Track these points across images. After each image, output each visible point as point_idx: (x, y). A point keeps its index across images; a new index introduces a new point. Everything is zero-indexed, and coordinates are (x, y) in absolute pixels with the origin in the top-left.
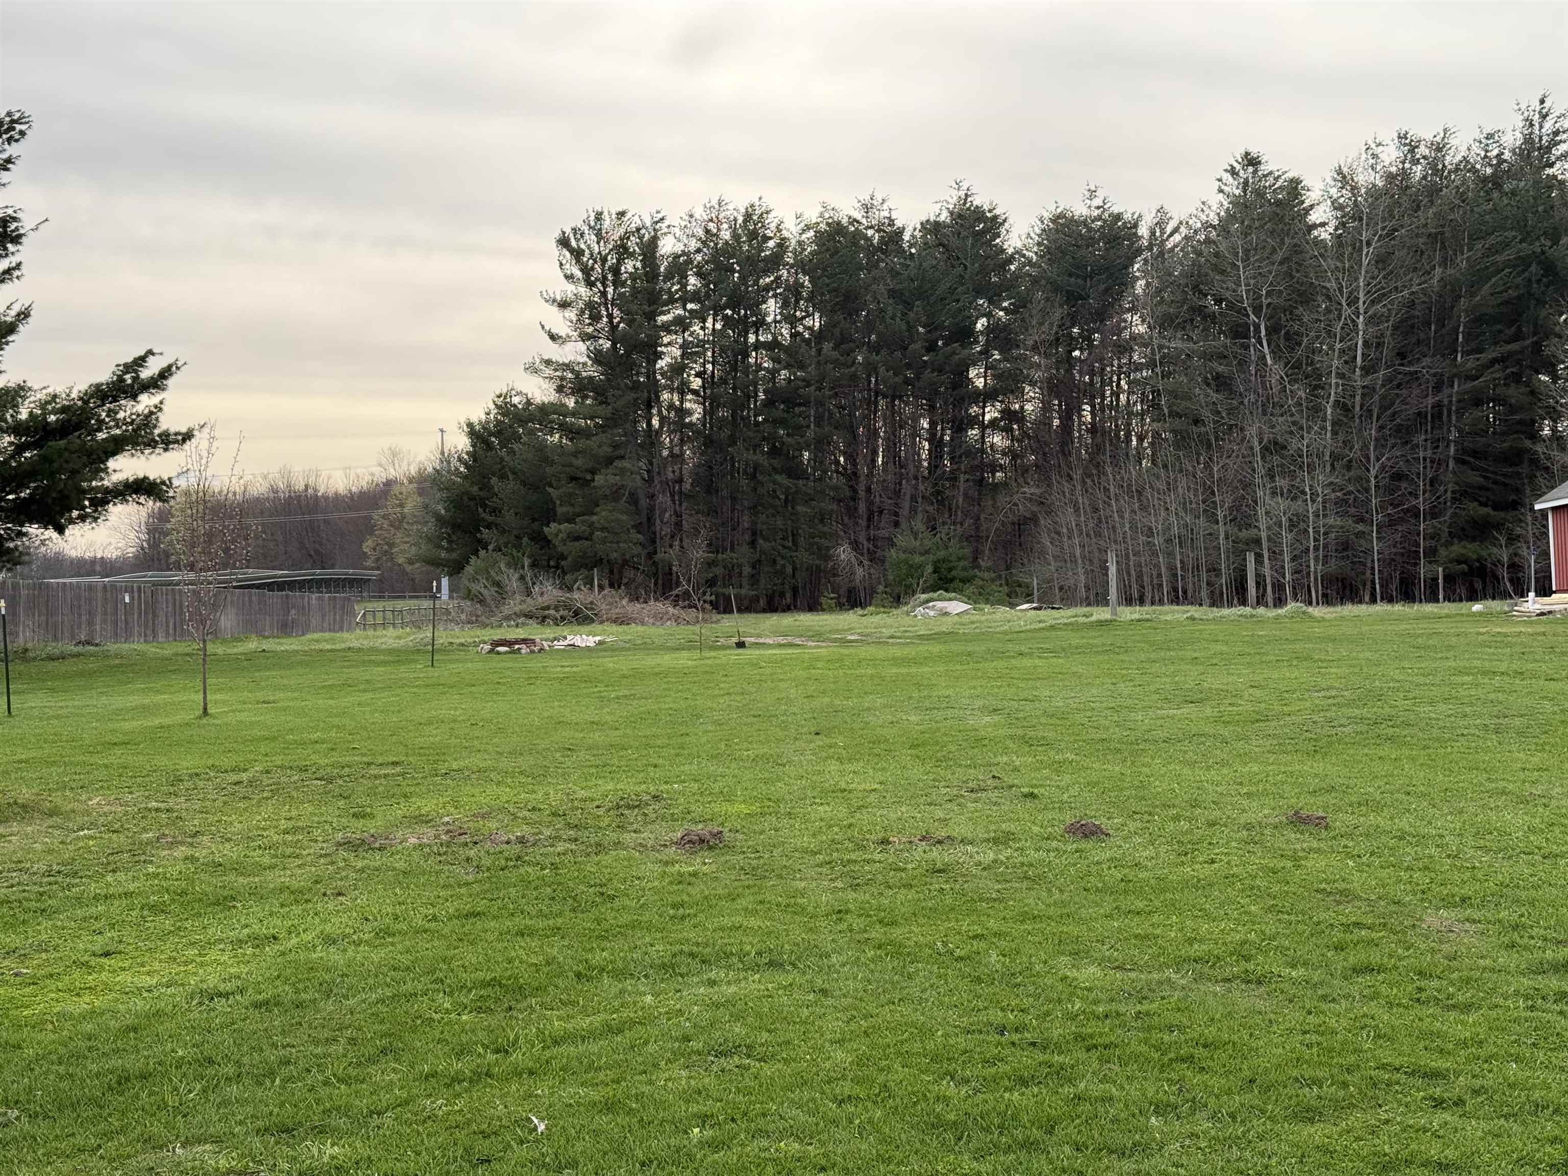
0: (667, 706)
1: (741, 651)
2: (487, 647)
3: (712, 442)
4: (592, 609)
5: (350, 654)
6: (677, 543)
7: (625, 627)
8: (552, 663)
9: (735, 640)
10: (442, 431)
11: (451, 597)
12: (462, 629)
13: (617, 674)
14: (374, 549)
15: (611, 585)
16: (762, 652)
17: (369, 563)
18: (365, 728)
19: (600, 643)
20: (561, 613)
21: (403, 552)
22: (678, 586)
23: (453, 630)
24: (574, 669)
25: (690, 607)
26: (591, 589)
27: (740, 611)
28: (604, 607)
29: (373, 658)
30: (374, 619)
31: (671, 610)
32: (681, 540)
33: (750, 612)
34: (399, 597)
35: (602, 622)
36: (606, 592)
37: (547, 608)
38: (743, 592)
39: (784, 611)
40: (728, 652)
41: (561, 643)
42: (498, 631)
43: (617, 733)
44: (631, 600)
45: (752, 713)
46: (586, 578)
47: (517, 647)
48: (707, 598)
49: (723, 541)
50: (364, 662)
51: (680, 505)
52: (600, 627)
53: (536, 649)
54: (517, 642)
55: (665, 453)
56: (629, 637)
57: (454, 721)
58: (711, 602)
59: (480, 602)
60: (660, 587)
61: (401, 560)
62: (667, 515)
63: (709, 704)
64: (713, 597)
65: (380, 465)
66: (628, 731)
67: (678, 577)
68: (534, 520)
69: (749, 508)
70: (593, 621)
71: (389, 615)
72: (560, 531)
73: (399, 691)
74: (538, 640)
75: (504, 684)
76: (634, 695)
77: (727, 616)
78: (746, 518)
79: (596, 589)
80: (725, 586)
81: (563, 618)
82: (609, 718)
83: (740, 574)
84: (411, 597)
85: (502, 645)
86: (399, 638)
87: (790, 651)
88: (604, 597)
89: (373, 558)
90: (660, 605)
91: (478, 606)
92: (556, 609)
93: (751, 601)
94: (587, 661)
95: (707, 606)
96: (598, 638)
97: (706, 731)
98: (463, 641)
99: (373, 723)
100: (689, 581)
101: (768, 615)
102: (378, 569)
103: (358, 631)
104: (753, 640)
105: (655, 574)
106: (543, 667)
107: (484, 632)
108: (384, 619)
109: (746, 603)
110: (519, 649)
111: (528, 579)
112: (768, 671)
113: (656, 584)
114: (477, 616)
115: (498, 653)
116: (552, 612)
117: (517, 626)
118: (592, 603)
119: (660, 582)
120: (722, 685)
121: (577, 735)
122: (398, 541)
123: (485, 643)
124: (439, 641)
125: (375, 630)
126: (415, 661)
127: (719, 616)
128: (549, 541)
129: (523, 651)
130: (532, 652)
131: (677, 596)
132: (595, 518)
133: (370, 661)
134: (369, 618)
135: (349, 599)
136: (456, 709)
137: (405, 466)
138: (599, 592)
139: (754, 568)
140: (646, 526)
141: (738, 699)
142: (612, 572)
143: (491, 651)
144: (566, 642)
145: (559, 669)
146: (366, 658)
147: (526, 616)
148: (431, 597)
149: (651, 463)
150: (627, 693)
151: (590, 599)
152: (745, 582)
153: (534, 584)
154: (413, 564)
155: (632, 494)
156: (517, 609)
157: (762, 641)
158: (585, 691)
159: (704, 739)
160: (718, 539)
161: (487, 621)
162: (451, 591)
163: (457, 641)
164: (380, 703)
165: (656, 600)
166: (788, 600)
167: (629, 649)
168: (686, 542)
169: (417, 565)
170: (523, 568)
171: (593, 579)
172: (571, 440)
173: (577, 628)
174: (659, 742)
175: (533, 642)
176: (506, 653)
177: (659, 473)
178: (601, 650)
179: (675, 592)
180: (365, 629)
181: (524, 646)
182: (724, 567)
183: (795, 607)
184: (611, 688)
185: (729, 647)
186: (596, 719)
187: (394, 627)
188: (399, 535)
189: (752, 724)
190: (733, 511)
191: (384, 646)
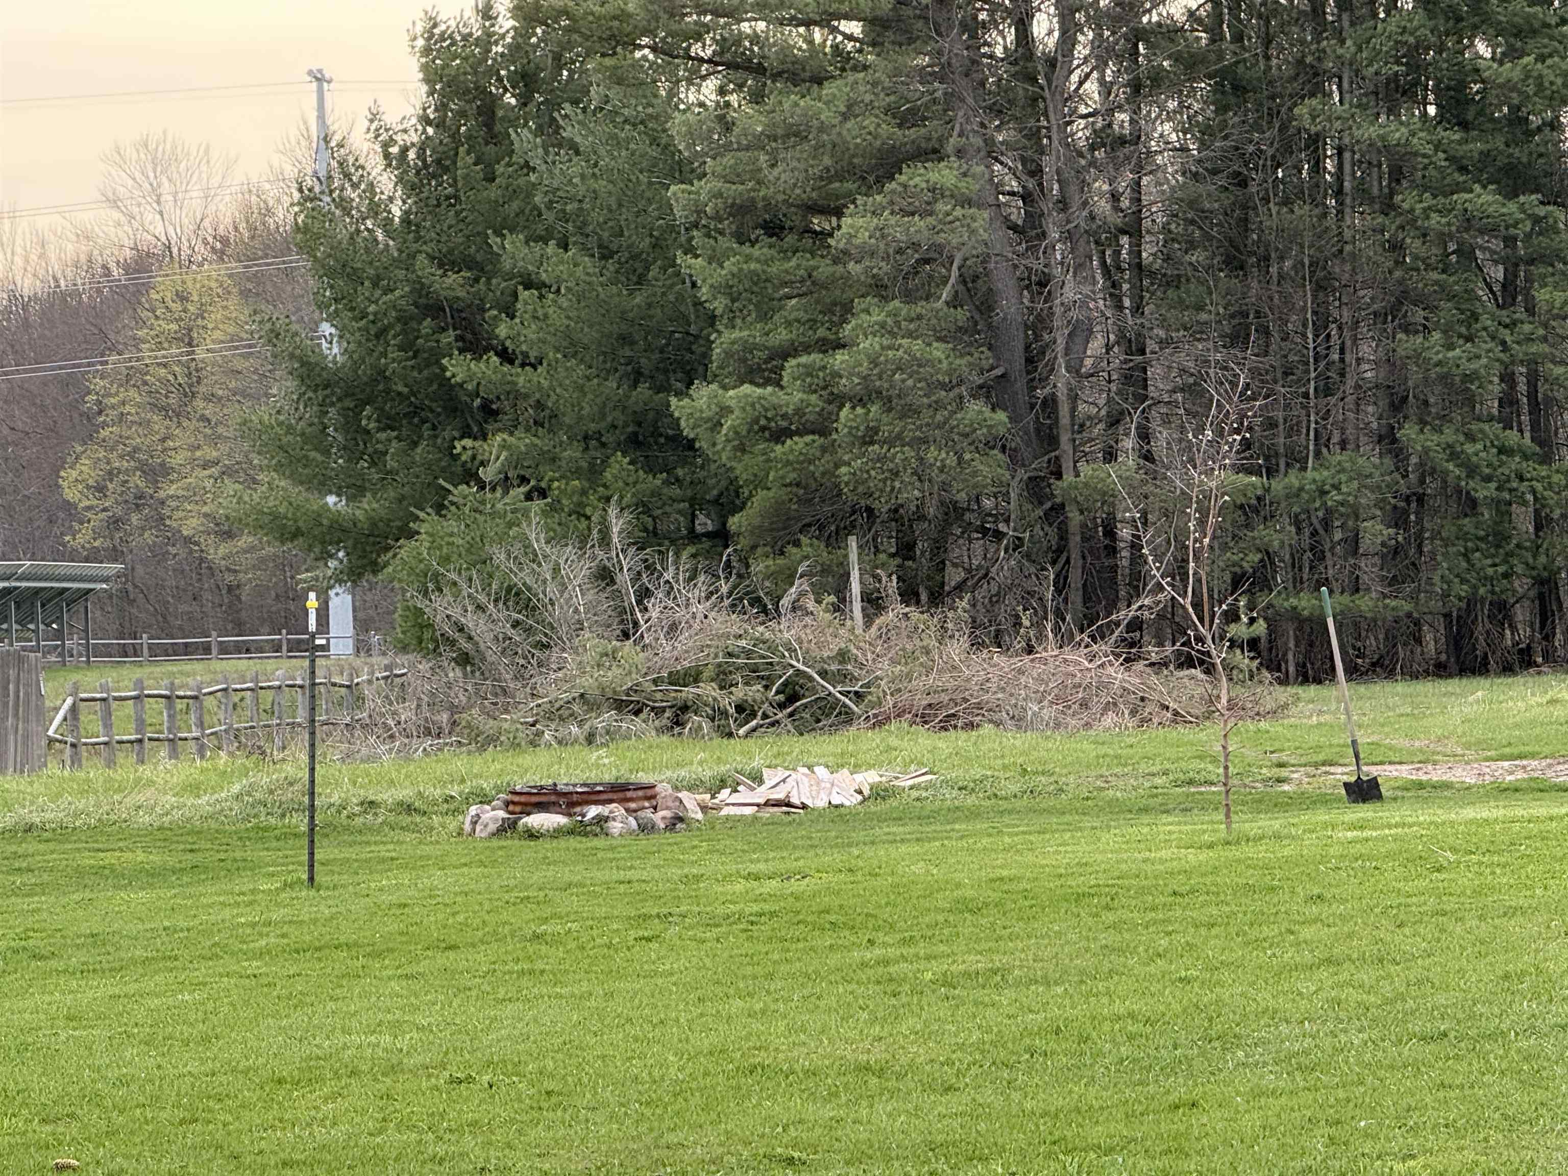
0: (1119, 1008)
1: (1365, 811)
2: (494, 815)
3: (1240, 89)
4: (844, 677)
5: (31, 847)
6: (1129, 443)
7: (959, 739)
8: (714, 865)
9: (1345, 774)
10: (319, 79)
11: (362, 647)
12: (405, 754)
13: (942, 900)
14: (100, 489)
15: (909, 595)
16: (1441, 815)
17: (82, 538)
18: (96, 1100)
19: (880, 793)
20: (740, 693)
21: (194, 495)
22: (1136, 591)
23: (371, 758)
24: (795, 886)
25: (1187, 662)
26: (840, 607)
27: (1353, 672)
28: (884, 668)
29: (109, 858)
30: (108, 726)
31: (1117, 674)
32: (1144, 435)
33: (1390, 674)
34: (187, 650)
35: (879, 723)
36: (888, 617)
37: (693, 677)
38: (1365, 603)
39: (1508, 669)
40: (1322, 816)
41: (744, 795)
42: (526, 759)
43: (955, 1103)
44: (977, 644)
45: (1415, 1026)
46: (825, 571)
47: (593, 811)
48: (1239, 630)
49: (1291, 431)
50: (80, 872)
51: (1138, 309)
52: (874, 738)
53: (659, 818)
54: (592, 795)
55: (1080, 131)
56: (977, 772)
57: (393, 1069)
58: (1253, 644)
59: (464, 660)
60: (1076, 597)
61: (191, 526)
62: (1096, 346)
63: (1265, 998)
64: (1261, 627)
65: (114, 202)
66: (988, 1096)
67: (1137, 558)
68: (637, 377)
69: (1380, 317)
70: (847, 718)
71: (155, 711)
72: (725, 410)
73: (201, 971)
74: (664, 789)
75: (555, 941)
76: (1002, 972)
77: (1312, 690)
78: (1366, 350)
79: (857, 607)
80: (1298, 583)
81: (745, 710)
82: (919, 1052)
83: (1353, 543)
84: (224, 649)
85: (542, 807)
86: (194, 789)
87: (1541, 809)
88: (885, 637)
89: (97, 520)
90: (1076, 656)
91: (455, 673)
92: (723, 679)
93: (1391, 639)
94: (836, 857)
95: (1243, 660)
96: (869, 778)
97: (1258, 1093)
98: (405, 793)
99: (122, 1082)
100: (1179, 572)
101: (1454, 685)
102: (115, 555)
103: (53, 768)
104: (1404, 772)
105: (1059, 551)
106: (686, 879)
107: (478, 764)
108: (141, 725)
109: (1372, 643)
110: (601, 820)
111: (624, 578)
112: (1465, 880)
113: (1061, 585)
114: (453, 709)
115: (532, 835)
116: (708, 690)
117: (590, 739)
118: (843, 656)
119: (1075, 578)
120: (1307, 933)
121: (811, 1111)
122: (177, 460)
123: (485, 800)
124: (329, 796)
125: (111, 763)
126: (253, 867)
127: (1283, 694)
128: (690, 445)
129: (615, 827)
130: (646, 828)
131: (1136, 625)
132: (840, 358)
133: (98, 871)
134: (91, 721)
135: (21, 660)
136: (396, 1028)
137: (194, 203)
138: (868, 620)
139: (1398, 519)
140: (1020, 384)
141: (1366, 976)
142: (906, 550)
143: (507, 828)
144: (761, 794)
145: (740, 886)
146: (88, 860)
147: (619, 705)
148: (295, 647)
149: (1036, 172)
150: (977, 962)
151: (835, 646)
152: (1369, 569)
153: (644, 594)
154: (229, 535)
155: (969, 280)
156: (587, 683)
157: (1436, 775)
158: (834, 960)
159: (1251, 1122)
160: (1271, 424)
161: (488, 727)
162: (362, 625)
163: (388, 796)
164: (140, 1014)
165: (1064, 640)
166: (1524, 632)
167: (974, 814)
168: (1162, 437)
169: (245, 540)
170: (605, 540)
171: (846, 577)
172: (757, 98)
173: (794, 744)
174: (1097, 1133)
175: (648, 792)
176: (557, 833)
177: (1063, 204)
178: (881, 819)
179: (1124, 615)
180: (76, 761)
181: (617, 809)
182: (1297, 523)
183: (1550, 658)
184: (922, 949)
185: (1323, 801)
186: (878, 1055)
187: (174, 754)
188: (182, 437)
189: (1417, 1067)
190: (1322, 323)
191: (144, 819)
